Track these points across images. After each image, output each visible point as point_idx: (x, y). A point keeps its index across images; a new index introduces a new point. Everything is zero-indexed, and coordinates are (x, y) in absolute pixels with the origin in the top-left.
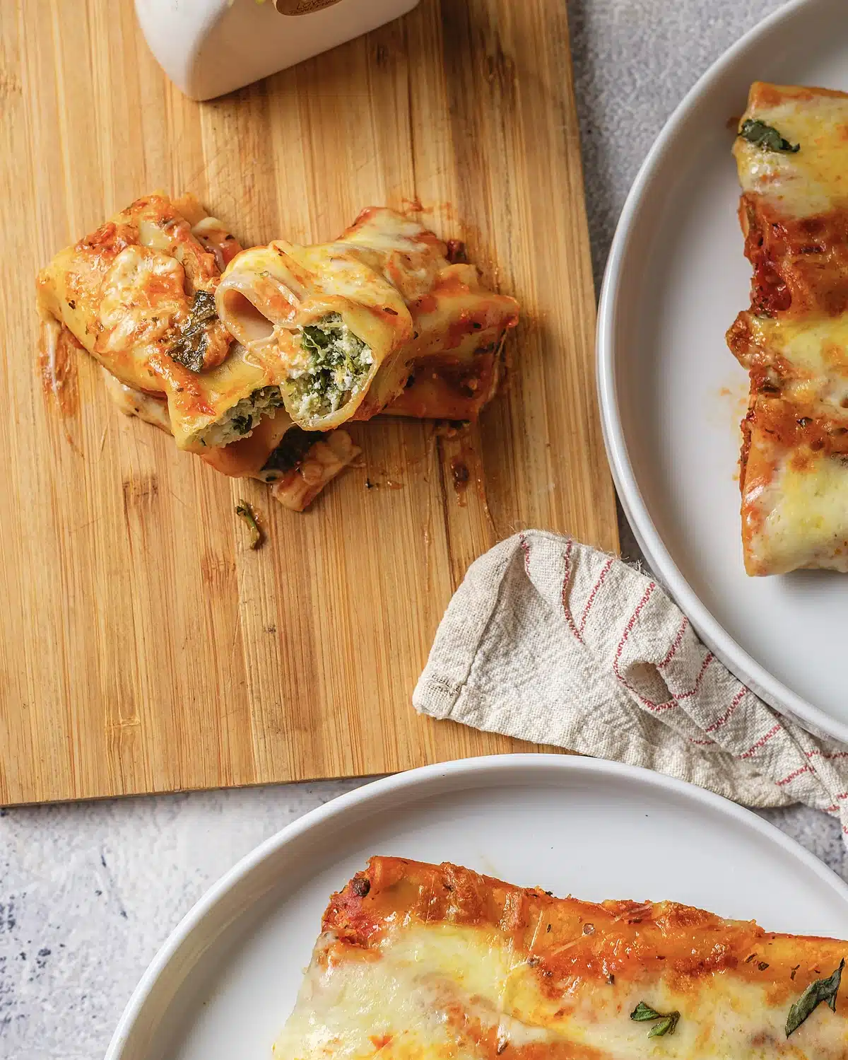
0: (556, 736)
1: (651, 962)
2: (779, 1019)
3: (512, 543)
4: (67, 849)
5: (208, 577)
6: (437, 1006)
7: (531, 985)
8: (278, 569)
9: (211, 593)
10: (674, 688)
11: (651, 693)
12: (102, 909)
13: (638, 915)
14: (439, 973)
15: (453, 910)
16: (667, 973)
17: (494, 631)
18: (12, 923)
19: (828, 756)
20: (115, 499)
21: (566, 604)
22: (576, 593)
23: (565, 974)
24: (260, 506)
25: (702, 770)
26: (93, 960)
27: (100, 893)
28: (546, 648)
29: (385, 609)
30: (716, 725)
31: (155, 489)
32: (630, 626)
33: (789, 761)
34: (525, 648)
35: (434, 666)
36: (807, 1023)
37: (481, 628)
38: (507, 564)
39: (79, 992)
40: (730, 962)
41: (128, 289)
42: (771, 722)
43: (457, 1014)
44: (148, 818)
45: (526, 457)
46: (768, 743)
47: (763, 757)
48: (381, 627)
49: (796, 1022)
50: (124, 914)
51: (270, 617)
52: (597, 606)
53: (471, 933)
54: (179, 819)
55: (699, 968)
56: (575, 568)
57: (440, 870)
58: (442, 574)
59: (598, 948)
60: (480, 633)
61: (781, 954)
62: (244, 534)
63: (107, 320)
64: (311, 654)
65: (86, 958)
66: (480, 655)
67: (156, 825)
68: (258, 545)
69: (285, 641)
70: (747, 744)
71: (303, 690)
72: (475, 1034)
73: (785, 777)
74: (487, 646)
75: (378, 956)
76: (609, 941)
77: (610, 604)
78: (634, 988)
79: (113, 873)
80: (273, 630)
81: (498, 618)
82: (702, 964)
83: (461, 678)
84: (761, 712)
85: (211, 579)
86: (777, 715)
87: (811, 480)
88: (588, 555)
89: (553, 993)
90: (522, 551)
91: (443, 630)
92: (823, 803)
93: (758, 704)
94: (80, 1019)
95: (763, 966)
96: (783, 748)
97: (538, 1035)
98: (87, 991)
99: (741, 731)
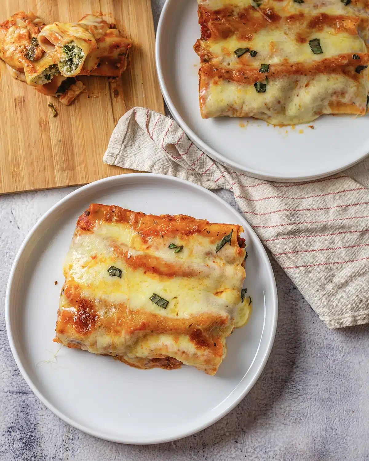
0: (146, 168)
1: (174, 232)
2: (214, 248)
3: (130, 112)
4: (1, 209)
5: (41, 126)
6: (110, 246)
7: (139, 240)
8: (62, 124)
9: (42, 131)
10: (180, 152)
11: (174, 154)
12: (12, 226)
13: (171, 219)
14: (110, 237)
15: (115, 218)
16: (179, 235)
17: (127, 138)
19: (229, 173)
20: (12, 104)
21: (147, 128)
22: (150, 125)
23: (148, 236)
24: (56, 104)
25: (192, 178)
26: (9, 242)
27: (11, 222)
28: (143, 144)
29: (94, 134)
30: (194, 164)
31: (24, 100)
32: (166, 133)
33: (217, 174)
34: (137, 144)
35: (109, 149)
36: (222, 249)
37: (123, 137)
38: (130, 118)
39: (5, 251)
40: (199, 231)
41: (12, 38)
42: (211, 163)
43: (116, 248)
44: (25, 199)
45: (136, 87)
46: (211, 169)
47: (210, 173)
48: (93, 139)
49: (219, 249)
50: (18, 228)
51: (60, 137)
52: (156, 128)
53: (121, 225)
54: (35, 199)
55: (189, 233)
56: (150, 117)
57: (111, 207)
58: (111, 122)
59: (159, 228)
60: (123, 139)
61: (213, 229)
62: (51, 113)
63: (6, 47)
64: (72, 147)
65: (7, 241)
66: (123, 146)
67: (28, 202)
68: (56, 116)
69: (64, 144)
70: (204, 170)
71: (70, 158)
72: (121, 253)
73: (216, 180)
74: (125, 143)
75: (93, 232)
76: (162, 226)
77: (160, 127)
78: (170, 239)
79: (15, 216)
80: (61, 141)
81: (128, 134)
82: (190, 232)
83: (118, 153)
84: (208, 160)
85: (41, 127)
86: (214, 161)
87: (219, 88)
88: (154, 114)
89: (145, 242)
90: (134, 114)
91: (111, 139)
92: (228, 187)
93: (207, 157)
94: (6, 260)
95: (209, 232)
96: (215, 170)
97: (141, 253)
98: (8, 251)
99: (202, 165)
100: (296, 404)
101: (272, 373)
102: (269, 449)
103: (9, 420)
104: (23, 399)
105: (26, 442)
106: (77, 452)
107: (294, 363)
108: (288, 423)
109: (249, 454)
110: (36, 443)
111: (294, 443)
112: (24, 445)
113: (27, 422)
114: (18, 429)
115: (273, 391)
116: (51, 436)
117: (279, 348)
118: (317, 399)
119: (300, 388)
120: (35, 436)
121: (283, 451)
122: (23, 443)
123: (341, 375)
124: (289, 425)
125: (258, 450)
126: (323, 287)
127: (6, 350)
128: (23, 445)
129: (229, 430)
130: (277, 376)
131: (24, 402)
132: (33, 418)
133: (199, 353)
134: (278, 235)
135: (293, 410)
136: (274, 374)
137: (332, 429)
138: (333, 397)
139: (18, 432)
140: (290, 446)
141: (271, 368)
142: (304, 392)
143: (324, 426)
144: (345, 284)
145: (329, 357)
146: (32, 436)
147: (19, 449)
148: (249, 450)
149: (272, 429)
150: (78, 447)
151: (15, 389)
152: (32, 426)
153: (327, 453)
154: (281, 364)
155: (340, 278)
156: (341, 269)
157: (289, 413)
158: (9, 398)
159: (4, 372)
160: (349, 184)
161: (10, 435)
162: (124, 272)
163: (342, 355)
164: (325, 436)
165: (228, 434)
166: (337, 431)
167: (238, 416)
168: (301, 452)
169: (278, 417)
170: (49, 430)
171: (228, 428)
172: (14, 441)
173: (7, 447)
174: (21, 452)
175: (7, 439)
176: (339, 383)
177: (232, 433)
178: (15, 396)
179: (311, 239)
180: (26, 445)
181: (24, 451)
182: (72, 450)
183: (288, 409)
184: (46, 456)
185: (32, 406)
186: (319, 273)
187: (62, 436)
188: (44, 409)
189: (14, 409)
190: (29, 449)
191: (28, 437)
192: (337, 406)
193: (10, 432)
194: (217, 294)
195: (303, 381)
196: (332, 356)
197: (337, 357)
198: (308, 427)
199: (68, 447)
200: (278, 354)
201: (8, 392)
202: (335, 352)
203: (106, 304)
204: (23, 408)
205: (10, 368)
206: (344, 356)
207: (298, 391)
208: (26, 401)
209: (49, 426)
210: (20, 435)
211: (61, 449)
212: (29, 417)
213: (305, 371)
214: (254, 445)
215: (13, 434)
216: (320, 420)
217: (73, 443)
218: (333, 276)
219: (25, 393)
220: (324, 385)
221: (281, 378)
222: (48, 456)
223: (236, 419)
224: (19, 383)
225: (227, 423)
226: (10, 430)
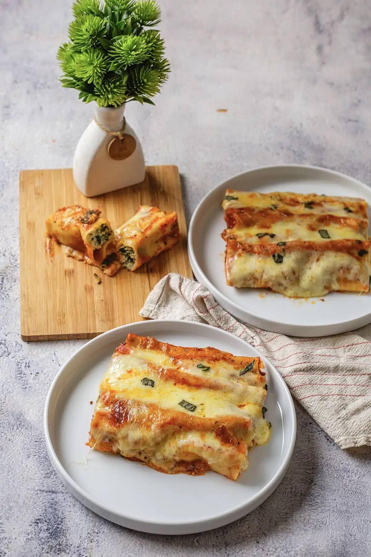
1: (203, 357)
2: (238, 373)
3: (165, 277)
4: (45, 351)
5: (86, 289)
6: (145, 363)
7: (170, 361)
8: (104, 288)
9: (87, 293)
10: (208, 306)
11: (203, 309)
12: (54, 364)
13: (199, 350)
14: (144, 358)
15: (148, 347)
16: (207, 359)
17: (161, 299)
18: (29, 367)
20: (63, 274)
21: (180, 288)
22: (182, 286)
23: (179, 358)
24: (100, 274)
26: (51, 375)
27: (53, 361)
28: (175, 306)
29: (132, 298)
30: (220, 319)
31: (73, 272)
32: (197, 290)
33: (240, 330)
34: (169, 306)
35: (145, 307)
36: (245, 374)
37: (157, 298)
38: (164, 283)
39: (46, 382)
40: (224, 359)
42: (235, 321)
43: (150, 364)
44: (67, 345)
45: (170, 268)
46: (234, 326)
47: (233, 330)
48: (131, 301)
49: (242, 374)
50: (60, 365)
51: (102, 297)
52: (188, 287)
53: (154, 351)
54: (76, 345)
55: (216, 360)
56: (182, 282)
58: (148, 290)
59: (188, 354)
60: (157, 299)
61: (237, 360)
62: (96, 281)
64: (113, 306)
65: (49, 374)
66: (157, 305)
67: (69, 346)
68: (100, 283)
69: (106, 303)
70: (229, 326)
71: (110, 313)
72: (154, 368)
73: (239, 335)
74: (159, 303)
75: (129, 354)
76: (191, 353)
77: (191, 287)
78: (198, 361)
79: (57, 356)
80: (103, 301)
81: (162, 296)
82: (216, 359)
83: (152, 309)
84: (232, 318)
85: (87, 290)
86: (237, 319)
87: (243, 259)
88: (186, 279)
89: (176, 363)
90: (169, 279)
91: (148, 299)
94: (46, 388)
95: (233, 361)
96: (238, 327)
97: (170, 368)
98: (49, 382)
99: (227, 322)
100: (315, 514)
101: (292, 488)
102: (290, 549)
103: (37, 513)
104: (53, 497)
105: (52, 532)
106: (102, 544)
107: (312, 481)
108: (308, 529)
109: (270, 553)
110: (61, 534)
111: (314, 545)
112: (50, 534)
113: (55, 516)
114: (46, 521)
115: (292, 503)
116: (77, 529)
117: (297, 469)
118: (335, 511)
119: (319, 501)
120: (61, 528)
121: (304, 551)
122: (50, 533)
123: (358, 493)
124: (309, 531)
125: (279, 549)
126: (337, 412)
127: (39, 457)
128: (48, 535)
129: (251, 533)
130: (297, 491)
131: (53, 499)
132: (60, 513)
133: (224, 448)
134: (295, 371)
135: (313, 519)
136: (294, 489)
137: (351, 535)
138: (350, 510)
139: (45, 524)
140: (310, 548)
141: (291, 484)
142: (323, 505)
143: (343, 533)
144: (358, 411)
145: (345, 478)
146: (58, 528)
147: (45, 538)
148: (270, 549)
149: (293, 534)
150: (102, 539)
151: (45, 488)
152: (59, 520)
153: (348, 555)
154: (300, 481)
155: (352, 407)
156: (353, 400)
157: (309, 521)
158: (39, 495)
159: (36, 475)
160: (357, 339)
161: (37, 526)
162: (156, 383)
163: (357, 477)
164: (344, 540)
165: (249, 536)
166: (356, 537)
167: (259, 521)
168: (321, 552)
169: (298, 524)
170: (76, 524)
171: (249, 532)
172: (41, 531)
173: (33, 535)
174: (46, 540)
175: (33, 529)
176: (356, 499)
177: (253, 535)
178: (44, 494)
179: (325, 376)
180: (51, 535)
181: (49, 540)
182: (97, 542)
183: (307, 517)
184: (71, 545)
185: (60, 503)
186: (333, 402)
187: (88, 529)
188: (72, 506)
189: (43, 505)
190: (55, 538)
191: (54, 528)
192: (355, 517)
193: (38, 523)
194: (240, 406)
195: (321, 496)
196: (348, 477)
197: (353, 478)
198: (327, 533)
199: (92, 539)
200: (297, 473)
201: (38, 491)
202: (350, 474)
203: (138, 404)
204: (52, 504)
205: (42, 472)
206: (359, 477)
207: (317, 504)
208: (55, 499)
209: (76, 520)
210: (47, 526)
211: (86, 540)
212: (57, 512)
213: (323, 488)
214: (276, 546)
215: (40, 525)
216: (339, 528)
217: (98, 536)
218: (347, 405)
219: (54, 492)
220: (341, 500)
221: (300, 492)
222: (73, 546)
223: (258, 524)
224: (50, 484)
225: (249, 527)
226: (38, 521)
